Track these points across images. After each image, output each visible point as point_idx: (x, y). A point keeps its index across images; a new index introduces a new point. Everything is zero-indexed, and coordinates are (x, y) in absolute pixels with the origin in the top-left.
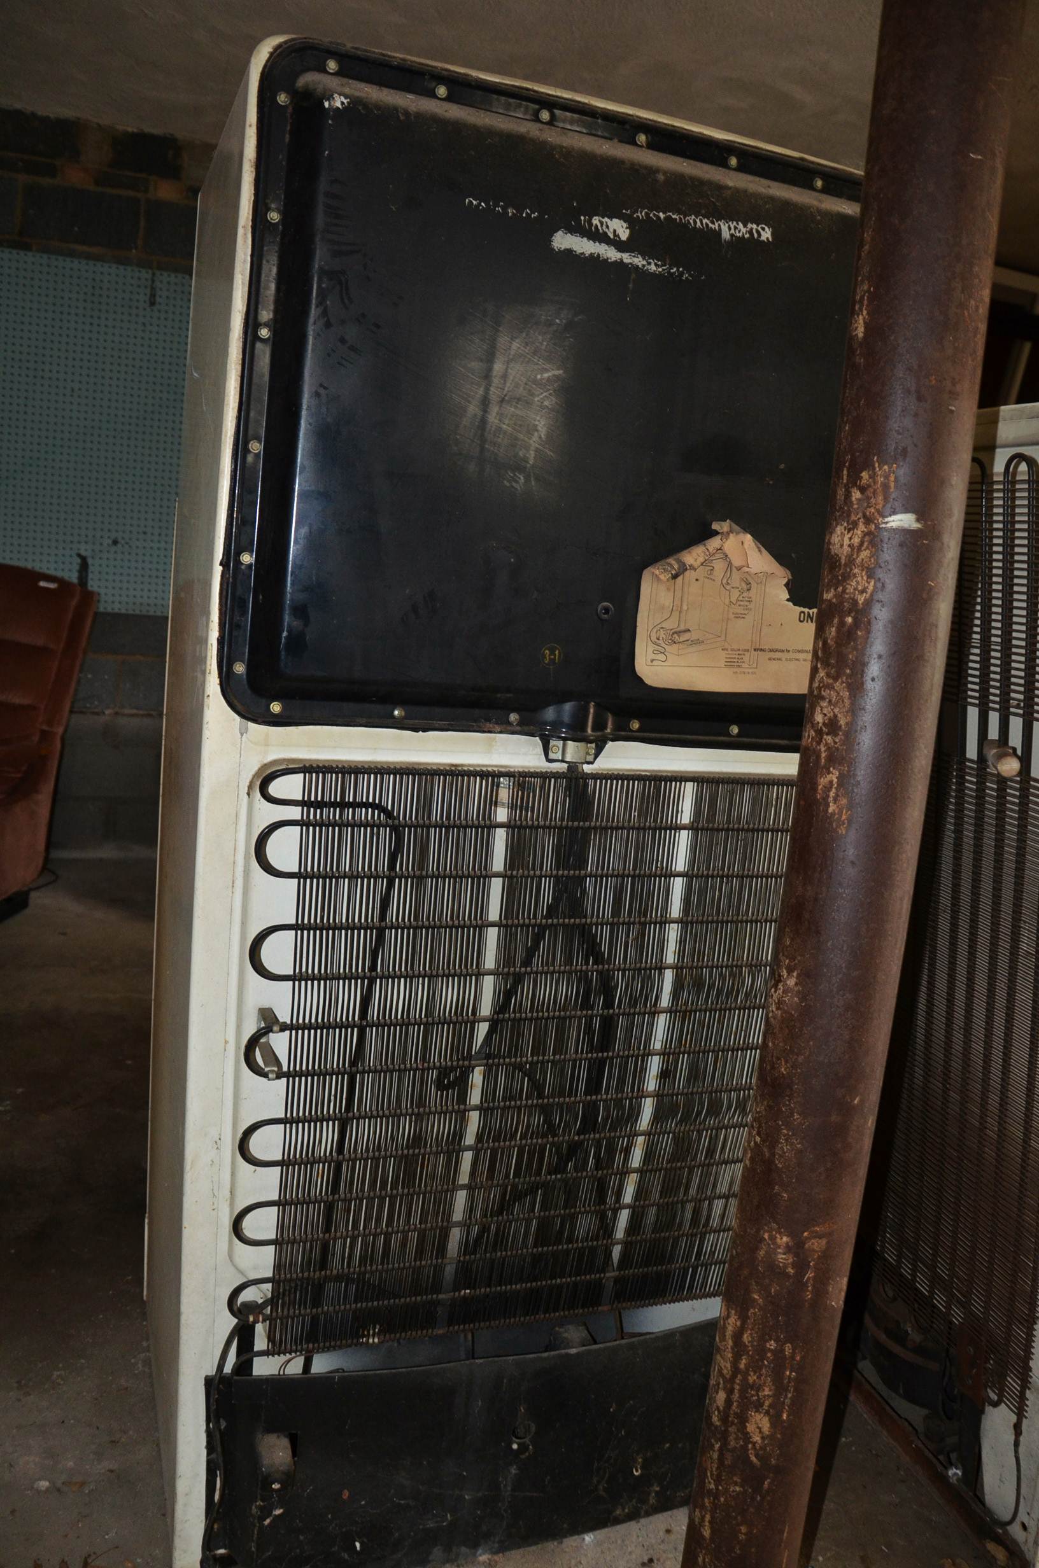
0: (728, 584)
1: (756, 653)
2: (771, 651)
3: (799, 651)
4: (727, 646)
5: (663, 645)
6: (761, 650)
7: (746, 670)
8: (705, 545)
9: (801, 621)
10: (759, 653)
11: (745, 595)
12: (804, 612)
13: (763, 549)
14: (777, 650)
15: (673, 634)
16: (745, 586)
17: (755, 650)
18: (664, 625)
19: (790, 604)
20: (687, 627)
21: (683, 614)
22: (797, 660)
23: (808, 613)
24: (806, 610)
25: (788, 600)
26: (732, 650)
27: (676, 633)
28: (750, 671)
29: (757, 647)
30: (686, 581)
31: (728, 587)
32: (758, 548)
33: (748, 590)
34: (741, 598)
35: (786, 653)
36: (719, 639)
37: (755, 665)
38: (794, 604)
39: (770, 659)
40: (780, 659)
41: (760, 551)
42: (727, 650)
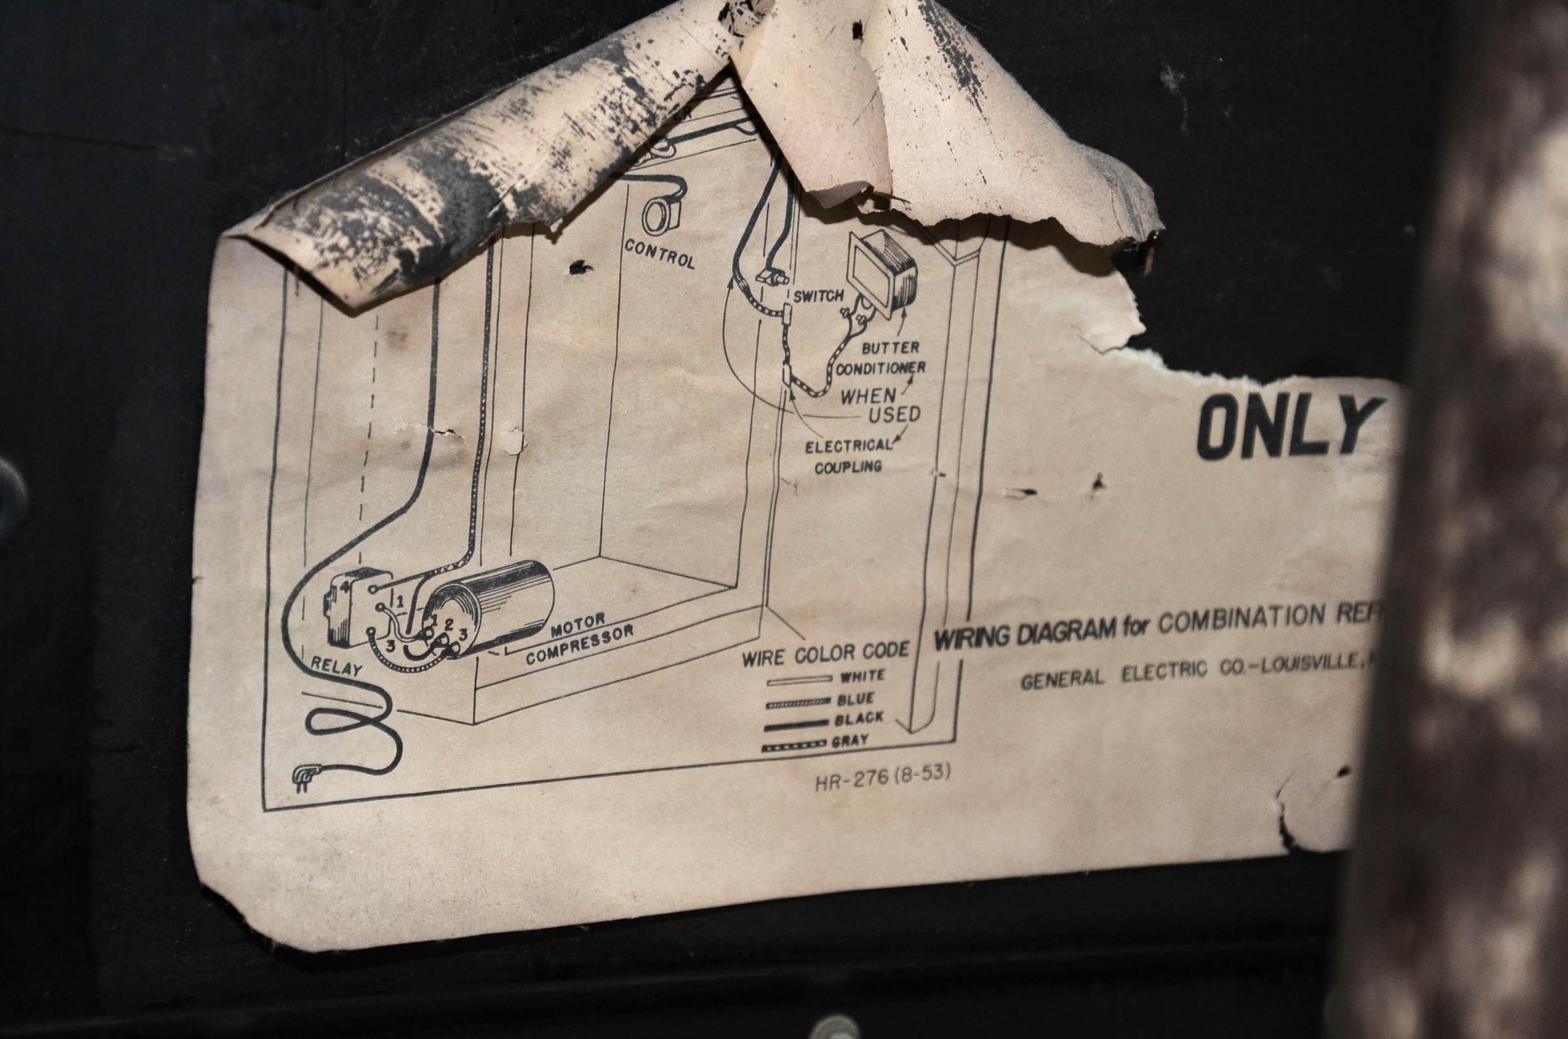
0: (775, 276)
1: (950, 656)
2: (1035, 634)
3: (1198, 621)
4: (773, 637)
5: (373, 672)
6: (982, 637)
7: (891, 761)
8: (619, 58)
9: (1207, 452)
10: (967, 652)
11: (880, 331)
12: (1226, 401)
13: (985, 65)
14: (1070, 630)
15: (436, 600)
16: (878, 285)
17: (942, 640)
18: (372, 554)
19: (1151, 360)
20: (523, 553)
21: (496, 481)
22: (1189, 668)
23: (1255, 400)
24: (1242, 388)
25: (1136, 343)
26: (806, 656)
27: (452, 591)
28: (916, 759)
29: (956, 622)
30: (511, 284)
31: (775, 297)
32: (957, 58)
33: (899, 303)
34: (853, 354)
35: (1120, 638)
36: (728, 601)
37: (942, 729)
38: (1173, 362)
39: (1030, 682)
40: (1090, 678)
41: (966, 79)
42: (776, 657)
